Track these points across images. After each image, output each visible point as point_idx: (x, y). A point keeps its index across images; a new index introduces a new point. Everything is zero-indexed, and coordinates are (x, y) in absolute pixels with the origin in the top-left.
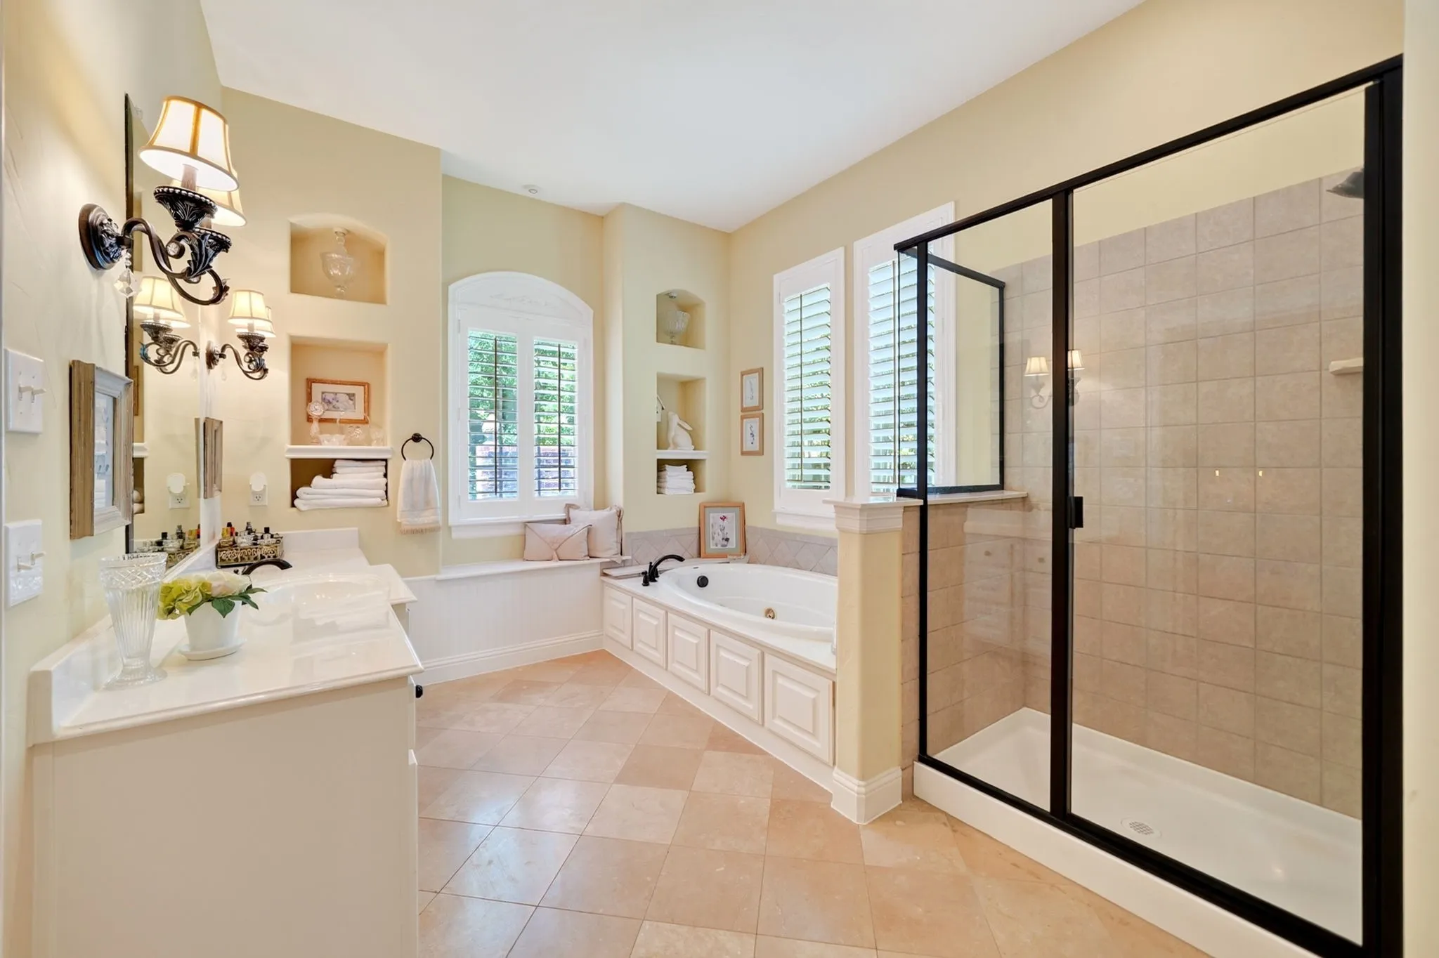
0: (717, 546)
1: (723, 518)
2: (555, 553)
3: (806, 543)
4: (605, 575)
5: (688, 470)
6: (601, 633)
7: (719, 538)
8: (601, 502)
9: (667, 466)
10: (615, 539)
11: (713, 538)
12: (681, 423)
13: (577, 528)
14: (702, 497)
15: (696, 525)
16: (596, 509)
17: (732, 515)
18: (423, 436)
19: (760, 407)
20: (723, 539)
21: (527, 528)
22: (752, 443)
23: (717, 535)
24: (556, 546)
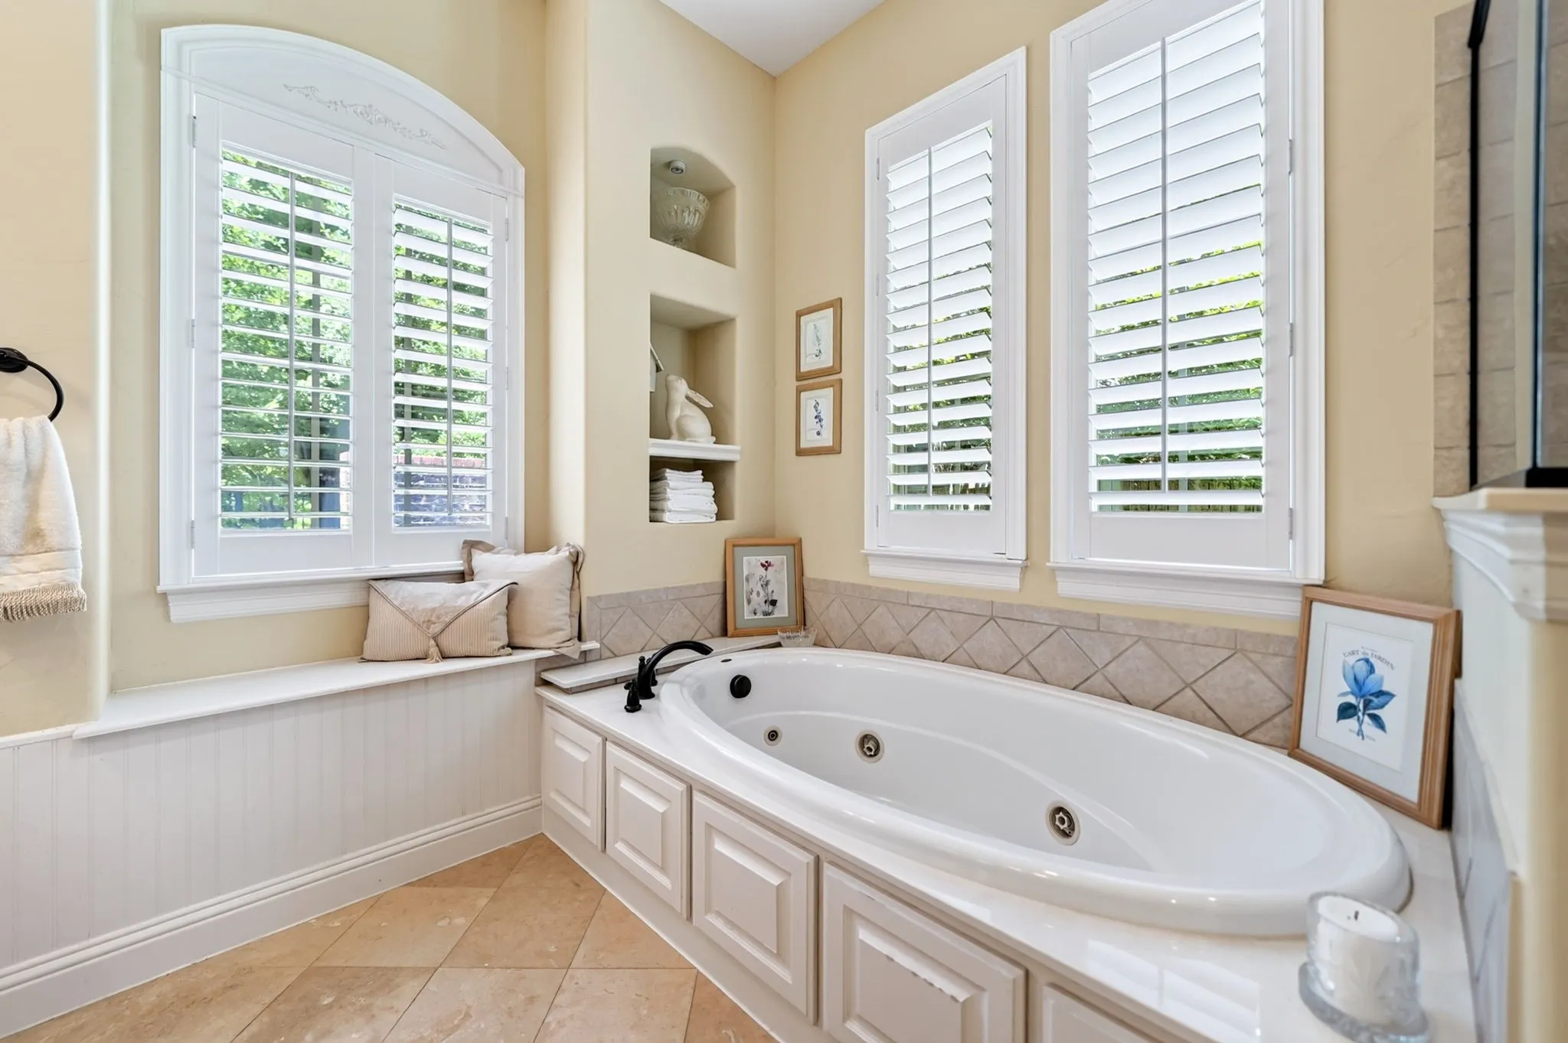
0: (755, 614)
1: (766, 566)
2: (432, 642)
3: (933, 609)
4: (547, 683)
5: (704, 480)
6: (537, 801)
7: (758, 600)
8: (538, 539)
9: (668, 470)
10: (567, 610)
11: (749, 602)
12: (691, 394)
13: (483, 591)
14: (728, 528)
15: (717, 577)
16: (527, 551)
17: (780, 560)
18: (30, 358)
19: (836, 369)
20: (766, 602)
21: (372, 590)
22: (818, 434)
23: (754, 594)
24: (436, 629)
